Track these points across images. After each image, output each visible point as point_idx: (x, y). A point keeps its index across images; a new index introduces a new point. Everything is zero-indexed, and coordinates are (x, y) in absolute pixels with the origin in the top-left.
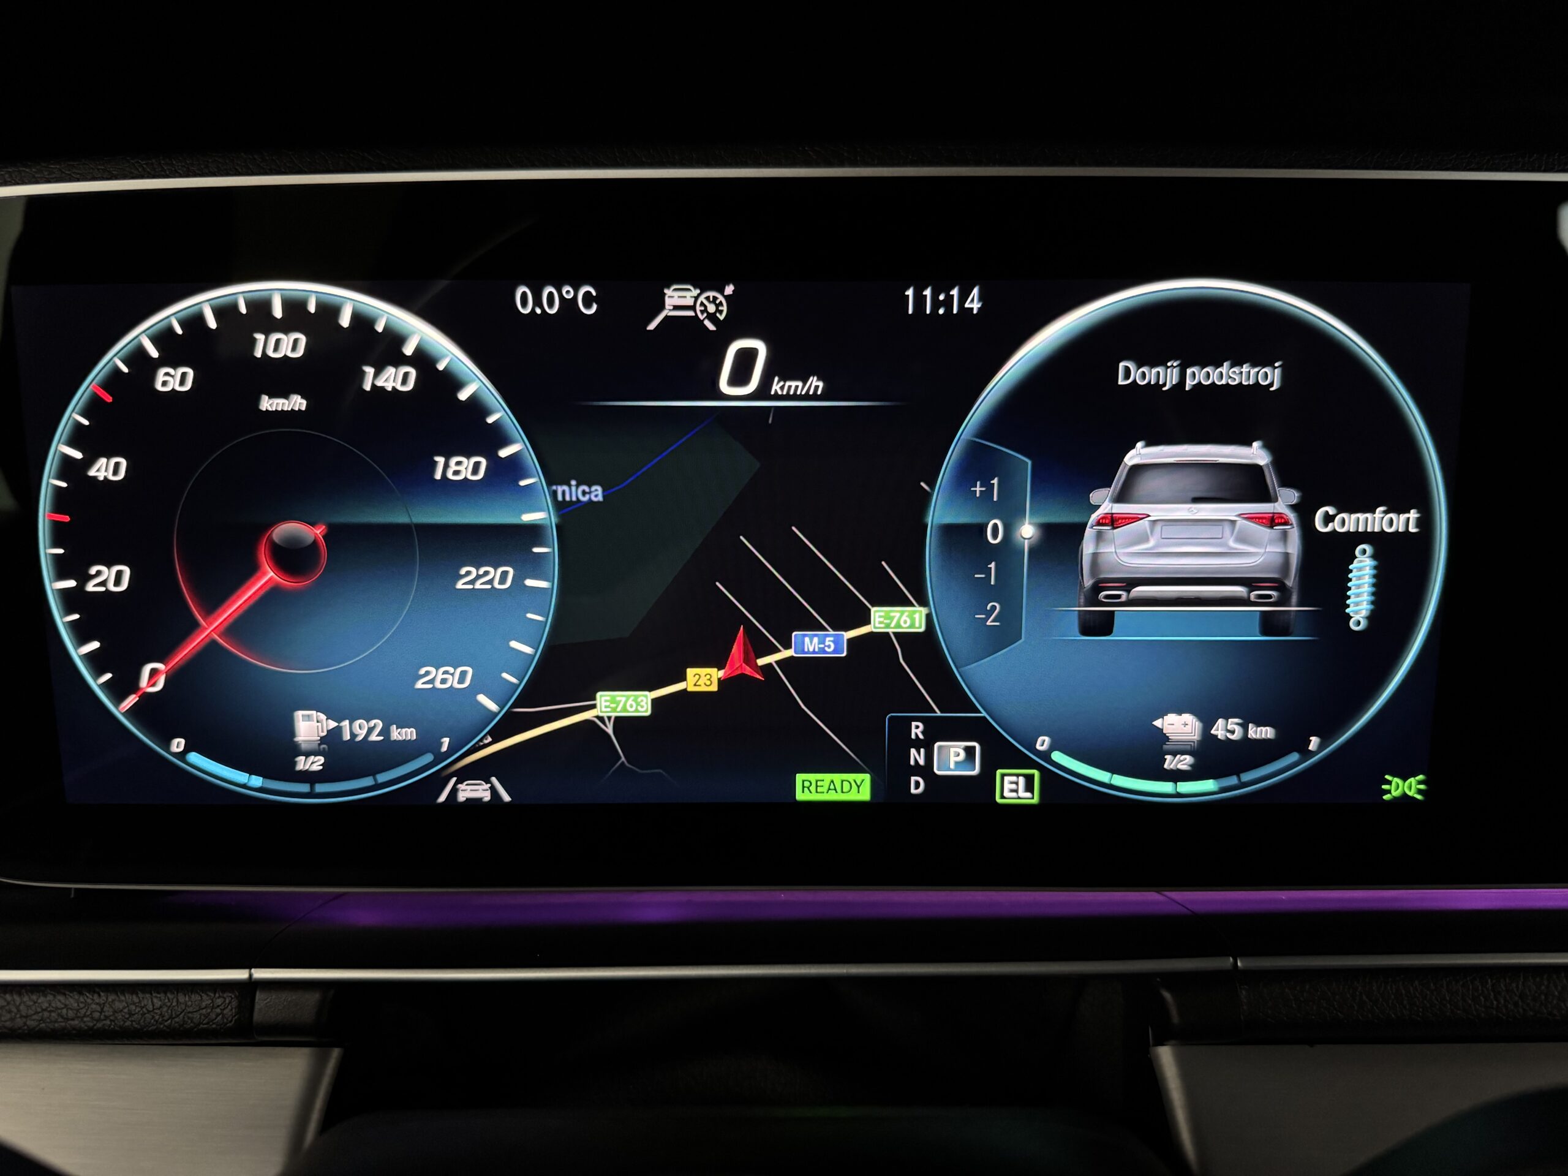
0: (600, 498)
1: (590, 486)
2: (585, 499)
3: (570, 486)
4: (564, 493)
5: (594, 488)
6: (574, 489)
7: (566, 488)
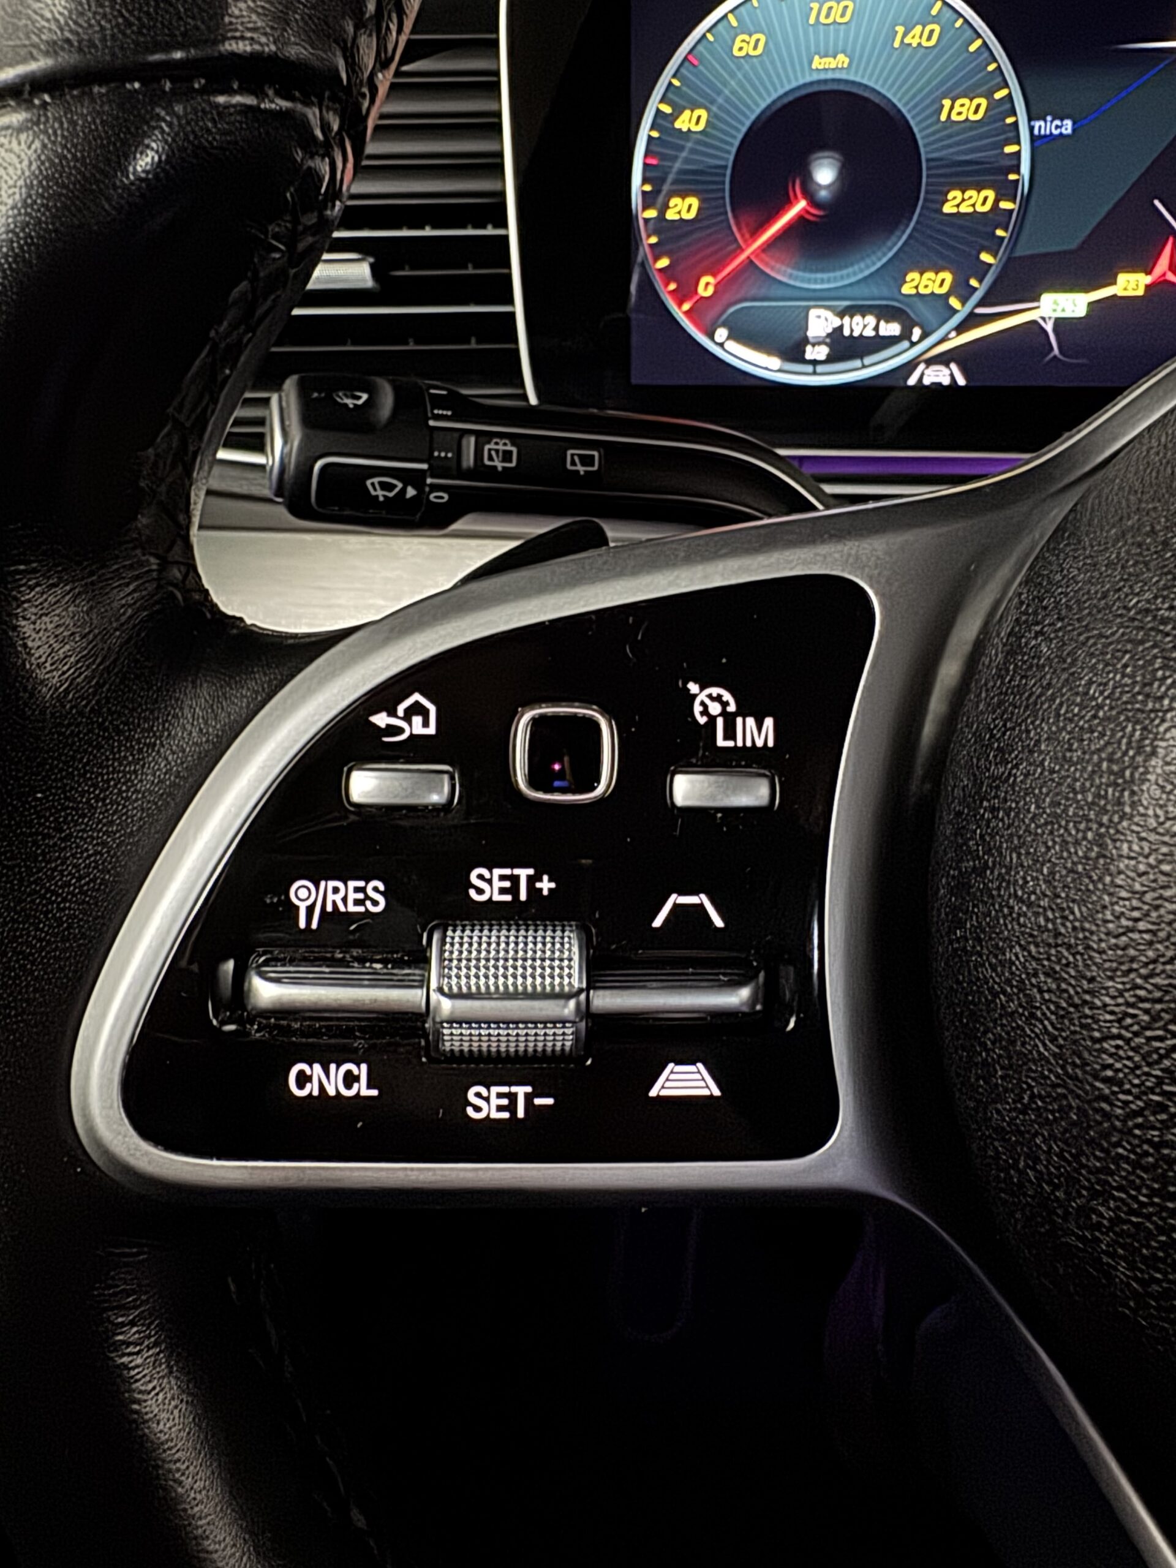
0: (1069, 131)
1: (1062, 120)
2: (1056, 132)
3: (1046, 122)
4: (1040, 127)
5: (1065, 122)
6: (1048, 124)
7: (1042, 123)
